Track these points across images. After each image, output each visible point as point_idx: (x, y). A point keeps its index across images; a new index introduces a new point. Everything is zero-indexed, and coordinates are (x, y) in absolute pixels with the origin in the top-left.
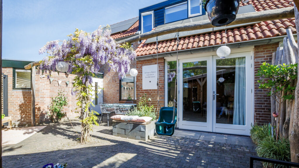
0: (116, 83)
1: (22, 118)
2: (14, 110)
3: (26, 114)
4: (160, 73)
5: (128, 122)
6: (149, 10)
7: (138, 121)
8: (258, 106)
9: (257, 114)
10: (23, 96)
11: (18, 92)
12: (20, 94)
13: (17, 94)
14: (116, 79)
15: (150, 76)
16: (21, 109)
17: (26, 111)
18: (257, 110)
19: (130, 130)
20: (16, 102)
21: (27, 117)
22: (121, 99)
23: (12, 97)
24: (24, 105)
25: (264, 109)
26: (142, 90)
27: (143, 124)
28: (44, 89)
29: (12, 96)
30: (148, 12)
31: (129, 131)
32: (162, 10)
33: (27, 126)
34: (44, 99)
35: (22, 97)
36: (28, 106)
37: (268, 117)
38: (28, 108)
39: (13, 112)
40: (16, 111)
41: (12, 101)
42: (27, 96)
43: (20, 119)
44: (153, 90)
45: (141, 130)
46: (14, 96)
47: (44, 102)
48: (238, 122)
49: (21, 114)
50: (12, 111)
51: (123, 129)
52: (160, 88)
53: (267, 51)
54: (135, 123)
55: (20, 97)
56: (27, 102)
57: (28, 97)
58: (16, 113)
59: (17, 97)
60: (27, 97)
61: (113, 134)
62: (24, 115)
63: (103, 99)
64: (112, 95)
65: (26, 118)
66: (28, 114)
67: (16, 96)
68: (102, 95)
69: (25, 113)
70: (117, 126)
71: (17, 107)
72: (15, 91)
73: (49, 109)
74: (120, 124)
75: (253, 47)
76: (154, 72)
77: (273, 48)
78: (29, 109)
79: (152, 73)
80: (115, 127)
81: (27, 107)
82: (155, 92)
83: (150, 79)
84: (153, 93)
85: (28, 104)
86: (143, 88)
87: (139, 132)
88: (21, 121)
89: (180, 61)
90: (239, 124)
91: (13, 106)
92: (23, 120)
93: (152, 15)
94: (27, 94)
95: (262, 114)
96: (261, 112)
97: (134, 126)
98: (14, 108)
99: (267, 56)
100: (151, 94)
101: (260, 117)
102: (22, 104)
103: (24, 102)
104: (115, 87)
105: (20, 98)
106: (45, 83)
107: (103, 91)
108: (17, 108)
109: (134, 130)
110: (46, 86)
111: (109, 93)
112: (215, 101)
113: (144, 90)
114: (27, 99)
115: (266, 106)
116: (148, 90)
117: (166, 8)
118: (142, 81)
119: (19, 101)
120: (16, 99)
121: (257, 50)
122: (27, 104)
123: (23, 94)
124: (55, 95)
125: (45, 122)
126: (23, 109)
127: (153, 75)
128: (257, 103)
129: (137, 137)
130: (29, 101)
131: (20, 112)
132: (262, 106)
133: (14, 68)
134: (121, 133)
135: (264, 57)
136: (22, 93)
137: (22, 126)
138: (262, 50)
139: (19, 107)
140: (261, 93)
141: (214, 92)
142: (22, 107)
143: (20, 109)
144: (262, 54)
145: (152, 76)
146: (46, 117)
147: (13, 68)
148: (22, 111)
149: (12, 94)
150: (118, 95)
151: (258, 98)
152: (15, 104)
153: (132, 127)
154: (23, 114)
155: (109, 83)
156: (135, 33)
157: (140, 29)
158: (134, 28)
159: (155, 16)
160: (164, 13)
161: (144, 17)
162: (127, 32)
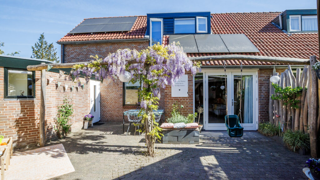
0: (118, 87)
1: (19, 138)
2: (7, 127)
3: (25, 132)
4: (189, 82)
5: (180, 129)
6: (159, 17)
7: (192, 128)
8: (262, 110)
9: (261, 115)
10: (21, 106)
11: (13, 102)
12: (16, 104)
13: (11, 105)
14: (119, 82)
15: (180, 85)
16: (19, 126)
17: (27, 127)
18: (261, 112)
19: (184, 136)
20: (10, 117)
21: (28, 135)
22: (124, 104)
23: (3, 110)
24: (24, 119)
25: (264, 112)
26: (171, 98)
27: (196, 129)
28: (50, 97)
29: (3, 107)
30: (157, 19)
31: (182, 137)
32: (172, 20)
33: (27, 148)
34: (50, 110)
35: (20, 108)
36: (30, 120)
37: (267, 117)
38: (29, 122)
39: (5, 131)
40: (11, 129)
41: (3, 114)
42: (27, 106)
43: (17, 139)
44: (182, 98)
45: (195, 135)
46: (6, 107)
47: (50, 114)
48: (247, 122)
49: (18, 133)
50: (3, 130)
51: (176, 136)
52: (189, 96)
53: (266, 73)
54: (188, 130)
55: (17, 108)
56: (27, 116)
57: (29, 108)
58: (10, 132)
59: (12, 109)
60: (27, 109)
61: (163, 142)
62: (23, 134)
63: (100, 104)
64: (113, 100)
65: (27, 137)
66: (29, 132)
67: (9, 107)
68: (99, 100)
69: (24, 130)
70: (168, 134)
71: (11, 123)
72: (8, 100)
73: (55, 122)
74: (172, 132)
75: (259, 69)
76: (183, 81)
77: (269, 71)
78: (31, 124)
79: (182, 82)
80: (166, 135)
81: (27, 122)
82: (184, 100)
83: (179, 88)
84: (182, 100)
85: (29, 118)
86: (172, 95)
87: (192, 137)
88: (18, 143)
89: (206, 73)
90: (248, 123)
91: (5, 122)
92: (21, 140)
93: (161, 22)
94: (28, 104)
95: (264, 115)
96: (263, 113)
97: (187, 132)
98: (6, 125)
99: (266, 77)
100: (180, 101)
101: (262, 117)
102: (20, 118)
103: (23, 116)
104: (117, 91)
105: (17, 110)
106: (51, 88)
107: (100, 95)
108: (11, 125)
109: (188, 136)
110: (52, 93)
111: (109, 98)
112: (233, 106)
113: (173, 98)
114: (27, 111)
115: (266, 110)
116: (177, 98)
117: (175, 19)
118: (171, 89)
119: (14, 114)
120: (9, 112)
121: (261, 72)
122: (27, 118)
123: (21, 104)
124: (61, 103)
125: (51, 139)
126: (23, 125)
127: (183, 84)
128: (261, 108)
129: (191, 142)
130: (30, 113)
131: (17, 129)
132: (263, 110)
133: (7, 68)
134: (173, 140)
135: (265, 77)
136: (19, 103)
137: (20, 149)
138: (264, 72)
139: (15, 123)
140: (263, 101)
141: (232, 100)
142: (20, 122)
143: (17, 126)
144: (263, 75)
145: (181, 85)
146: (52, 133)
147: (5, 68)
148: (20, 128)
149: (4, 105)
150: (121, 99)
151: (262, 105)
152: (9, 120)
153: (185, 134)
154: (22, 132)
155: (109, 86)
156: (143, 37)
157: (148, 34)
158: (137, 30)
159: (164, 24)
160: (173, 24)
161: (153, 22)
162: (130, 33)
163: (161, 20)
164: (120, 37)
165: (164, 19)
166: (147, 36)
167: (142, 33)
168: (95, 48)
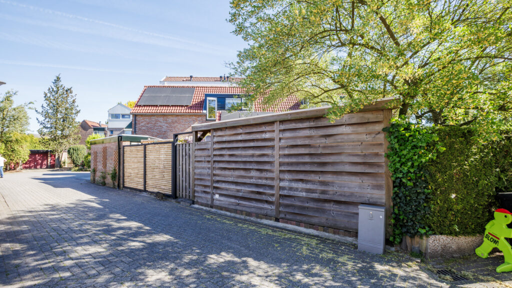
6: (214, 97)
30: (212, 98)
32: (224, 99)
117: (226, 99)
156: (201, 111)
157: (206, 109)
158: (196, 104)
159: (218, 102)
160: (225, 102)
161: (209, 100)
162: (191, 107)
163: (215, 99)
164: (183, 110)
165: (218, 98)
166: (204, 111)
167: (200, 107)
168: (162, 119)
